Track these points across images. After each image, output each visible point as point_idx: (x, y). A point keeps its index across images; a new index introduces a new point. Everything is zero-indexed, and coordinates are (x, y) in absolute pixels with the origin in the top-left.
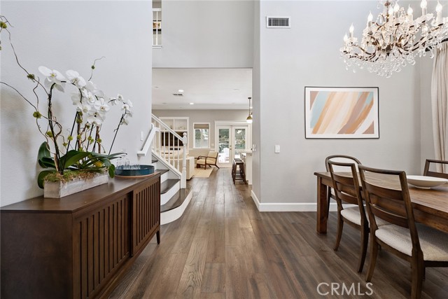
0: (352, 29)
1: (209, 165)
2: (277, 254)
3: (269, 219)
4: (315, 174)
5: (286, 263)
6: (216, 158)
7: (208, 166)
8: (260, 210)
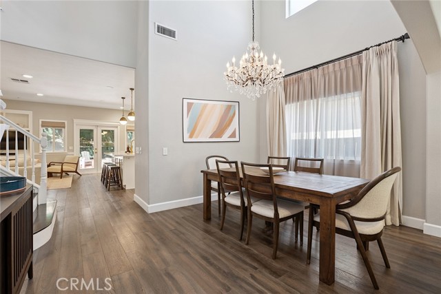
0: (234, 60)
1: (67, 173)
2: (180, 245)
3: (160, 218)
4: (202, 172)
5: (190, 250)
6: (77, 164)
7: (64, 174)
8: (150, 211)
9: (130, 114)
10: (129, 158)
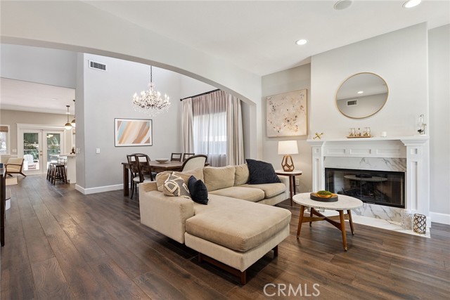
1: (10, 174)
4: (122, 163)
6: (22, 166)
7: (7, 176)
8: (86, 193)
9: (74, 121)
10: (72, 157)
